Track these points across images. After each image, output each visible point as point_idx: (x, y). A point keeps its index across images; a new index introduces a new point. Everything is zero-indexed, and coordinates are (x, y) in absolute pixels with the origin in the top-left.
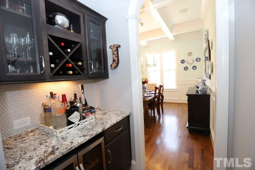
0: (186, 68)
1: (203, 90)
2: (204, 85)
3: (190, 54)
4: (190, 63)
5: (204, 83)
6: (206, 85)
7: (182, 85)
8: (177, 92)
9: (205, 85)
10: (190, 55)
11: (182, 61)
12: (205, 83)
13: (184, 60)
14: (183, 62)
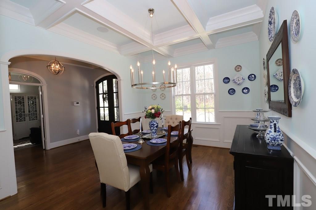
0: (232, 91)
1: (273, 141)
2: (275, 131)
3: (238, 68)
4: (238, 83)
5: (275, 125)
6: (279, 131)
7: (225, 117)
8: (218, 129)
9: (277, 129)
10: (237, 70)
11: (224, 79)
12: (277, 126)
13: (228, 78)
14: (227, 80)
